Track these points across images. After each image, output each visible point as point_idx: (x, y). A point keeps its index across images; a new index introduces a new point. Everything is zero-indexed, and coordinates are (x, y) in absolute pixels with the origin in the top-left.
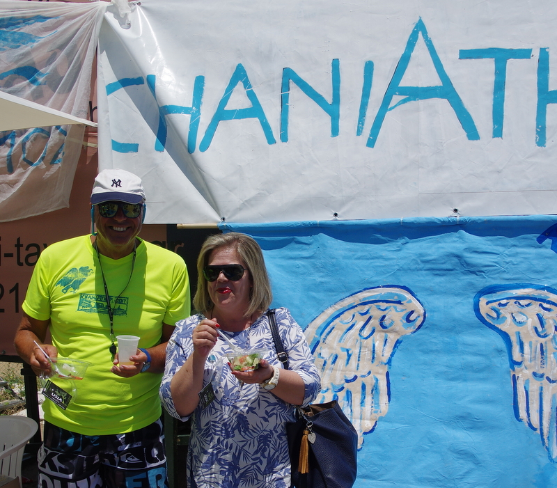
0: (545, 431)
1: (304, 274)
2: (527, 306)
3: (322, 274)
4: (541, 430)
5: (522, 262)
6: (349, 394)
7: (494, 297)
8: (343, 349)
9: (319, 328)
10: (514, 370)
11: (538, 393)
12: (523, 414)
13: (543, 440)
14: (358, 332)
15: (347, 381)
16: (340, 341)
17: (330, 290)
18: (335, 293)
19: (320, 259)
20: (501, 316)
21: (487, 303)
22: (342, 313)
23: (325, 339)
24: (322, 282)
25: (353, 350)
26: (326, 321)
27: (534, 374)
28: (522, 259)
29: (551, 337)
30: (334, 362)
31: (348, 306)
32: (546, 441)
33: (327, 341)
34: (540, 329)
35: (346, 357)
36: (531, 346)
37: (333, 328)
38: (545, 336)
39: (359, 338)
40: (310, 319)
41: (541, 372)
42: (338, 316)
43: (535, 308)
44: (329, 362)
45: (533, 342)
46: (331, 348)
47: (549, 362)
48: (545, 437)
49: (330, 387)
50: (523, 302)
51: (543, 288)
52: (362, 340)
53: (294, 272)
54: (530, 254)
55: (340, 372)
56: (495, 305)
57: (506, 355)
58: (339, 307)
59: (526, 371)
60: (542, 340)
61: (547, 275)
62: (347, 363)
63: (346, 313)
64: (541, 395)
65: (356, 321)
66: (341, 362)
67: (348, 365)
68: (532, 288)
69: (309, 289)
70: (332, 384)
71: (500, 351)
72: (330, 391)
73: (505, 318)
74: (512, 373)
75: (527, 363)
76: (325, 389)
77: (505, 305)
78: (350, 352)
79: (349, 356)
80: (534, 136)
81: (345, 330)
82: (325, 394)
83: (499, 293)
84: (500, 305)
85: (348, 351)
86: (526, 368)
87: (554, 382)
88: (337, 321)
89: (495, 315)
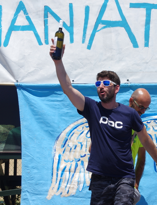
1: (59, 108)
3: (68, 109)
6: (82, 162)
7: (145, 119)
8: (79, 142)
9: (67, 133)
14: (85, 135)
15: (82, 157)
16: (77, 139)
17: (72, 116)
18: (74, 118)
19: (66, 102)
22: (78, 126)
23: (70, 138)
24: (68, 113)
25: (83, 143)
26: (70, 130)
30: (75, 148)
31: (80, 123)
33: (71, 139)
35: (80, 146)
37: (74, 133)
39: (86, 137)
40: (63, 129)
42: (76, 128)
44: (73, 148)
46: (73, 142)
49: (74, 159)
52: (88, 139)
53: (54, 108)
55: (78, 153)
56: (145, 123)
58: (76, 124)
62: (81, 149)
63: (79, 127)
65: (84, 130)
66: (78, 148)
67: (82, 150)
69: (62, 115)
70: (75, 158)
72: (74, 161)
73: (149, 128)
76: (71, 161)
78: (82, 144)
79: (82, 146)
81: (79, 134)
82: (72, 163)
83: (147, 117)
84: (147, 122)
85: (81, 143)
88: (75, 130)
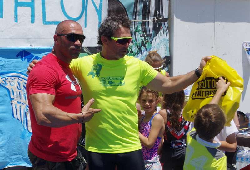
0: (22, 121)
2: (14, 79)
4: (21, 120)
5: (12, 64)
7: (3, 76)
10: (11, 101)
11: (20, 108)
12: (15, 116)
13: (22, 123)
20: (6, 83)
21: (1, 79)
27: (18, 102)
28: (11, 63)
29: (22, 89)
32: (23, 123)
34: (19, 87)
36: (16, 93)
38: (20, 89)
41: (20, 101)
43: (17, 80)
45: (17, 91)
47: (22, 98)
48: (22, 122)
50: (13, 78)
51: (19, 73)
54: (14, 61)
56: (4, 79)
57: (9, 96)
59: (15, 101)
60: (20, 91)
61: (20, 68)
64: (20, 109)
68: (16, 73)
71: (6, 95)
73: (7, 83)
74: (11, 102)
75: (15, 99)
77: (7, 79)
80: (14, 19)
83: (5, 75)
84: (6, 79)
86: (15, 100)
87: (24, 104)
89: (4, 83)
